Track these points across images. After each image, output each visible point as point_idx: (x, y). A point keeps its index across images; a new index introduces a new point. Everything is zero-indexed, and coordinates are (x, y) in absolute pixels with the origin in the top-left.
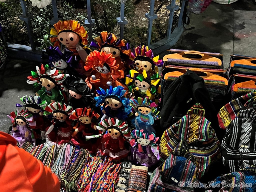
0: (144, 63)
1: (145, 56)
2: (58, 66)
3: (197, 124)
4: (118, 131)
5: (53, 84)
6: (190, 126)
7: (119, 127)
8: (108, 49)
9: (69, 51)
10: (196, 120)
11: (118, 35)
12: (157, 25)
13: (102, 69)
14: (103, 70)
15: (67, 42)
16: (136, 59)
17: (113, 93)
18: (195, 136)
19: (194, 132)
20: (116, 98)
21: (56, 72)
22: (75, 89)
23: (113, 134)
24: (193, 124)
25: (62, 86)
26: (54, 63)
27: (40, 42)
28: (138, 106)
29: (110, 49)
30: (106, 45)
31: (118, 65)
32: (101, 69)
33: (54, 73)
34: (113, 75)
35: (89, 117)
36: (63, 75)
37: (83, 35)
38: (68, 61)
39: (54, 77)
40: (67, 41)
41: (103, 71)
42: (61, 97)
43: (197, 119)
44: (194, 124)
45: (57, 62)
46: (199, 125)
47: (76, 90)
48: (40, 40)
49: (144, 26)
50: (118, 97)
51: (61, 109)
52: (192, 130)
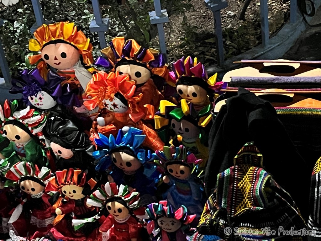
0: (191, 88)
1: (193, 77)
2: (38, 104)
3: (249, 181)
4: (123, 206)
5: (26, 134)
6: (237, 185)
7: (125, 198)
8: (127, 68)
9: (56, 75)
10: (248, 175)
11: (175, 48)
12: (257, 23)
13: (112, 103)
14: (115, 106)
15: (57, 62)
16: (178, 84)
17: (123, 142)
18: (247, 203)
19: (246, 196)
20: (128, 151)
21: (28, 113)
22: (59, 140)
23: (115, 212)
24: (243, 181)
25: (41, 137)
26: (32, 99)
27: (20, 68)
28: (165, 163)
29: (129, 67)
30: (123, 62)
31: (139, 95)
32: (112, 105)
33: (25, 114)
34: (133, 113)
35: (77, 185)
36: (42, 117)
37: (84, 47)
38: (53, 92)
39: (26, 121)
40: (56, 59)
41: (115, 108)
42: (43, 159)
43: (249, 172)
44: (245, 181)
45: (36, 96)
46: (251, 182)
47: (61, 142)
48: (21, 65)
49: (230, 26)
50: (131, 148)
51: (31, 174)
52: (241, 193)
